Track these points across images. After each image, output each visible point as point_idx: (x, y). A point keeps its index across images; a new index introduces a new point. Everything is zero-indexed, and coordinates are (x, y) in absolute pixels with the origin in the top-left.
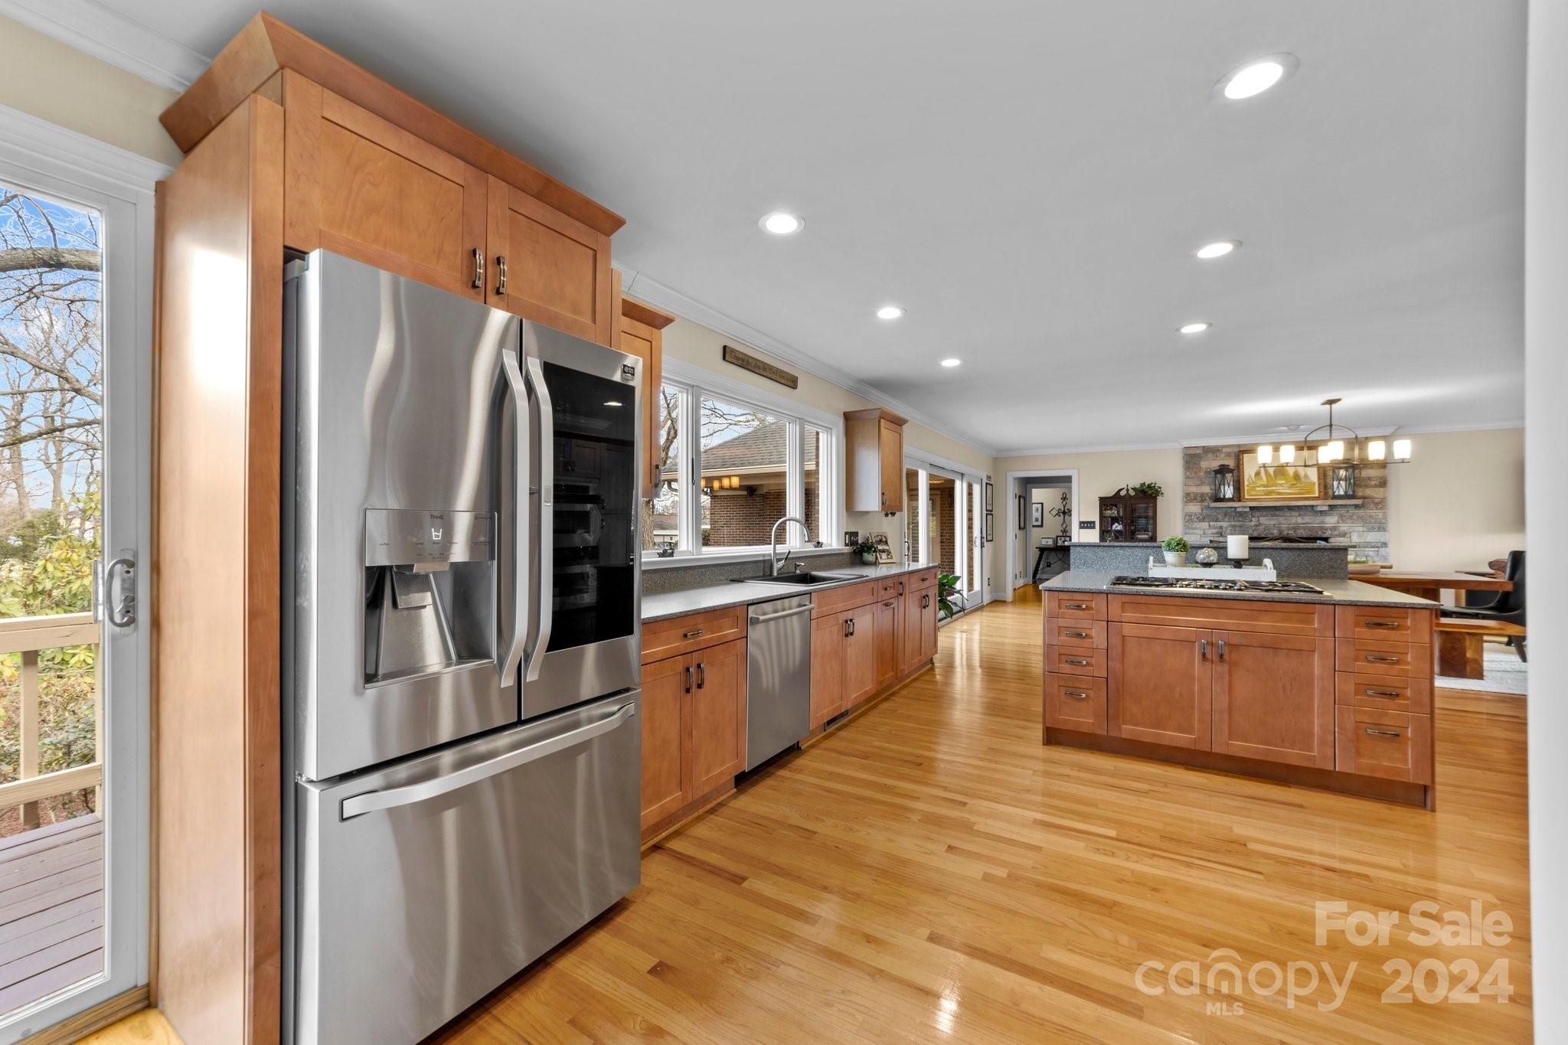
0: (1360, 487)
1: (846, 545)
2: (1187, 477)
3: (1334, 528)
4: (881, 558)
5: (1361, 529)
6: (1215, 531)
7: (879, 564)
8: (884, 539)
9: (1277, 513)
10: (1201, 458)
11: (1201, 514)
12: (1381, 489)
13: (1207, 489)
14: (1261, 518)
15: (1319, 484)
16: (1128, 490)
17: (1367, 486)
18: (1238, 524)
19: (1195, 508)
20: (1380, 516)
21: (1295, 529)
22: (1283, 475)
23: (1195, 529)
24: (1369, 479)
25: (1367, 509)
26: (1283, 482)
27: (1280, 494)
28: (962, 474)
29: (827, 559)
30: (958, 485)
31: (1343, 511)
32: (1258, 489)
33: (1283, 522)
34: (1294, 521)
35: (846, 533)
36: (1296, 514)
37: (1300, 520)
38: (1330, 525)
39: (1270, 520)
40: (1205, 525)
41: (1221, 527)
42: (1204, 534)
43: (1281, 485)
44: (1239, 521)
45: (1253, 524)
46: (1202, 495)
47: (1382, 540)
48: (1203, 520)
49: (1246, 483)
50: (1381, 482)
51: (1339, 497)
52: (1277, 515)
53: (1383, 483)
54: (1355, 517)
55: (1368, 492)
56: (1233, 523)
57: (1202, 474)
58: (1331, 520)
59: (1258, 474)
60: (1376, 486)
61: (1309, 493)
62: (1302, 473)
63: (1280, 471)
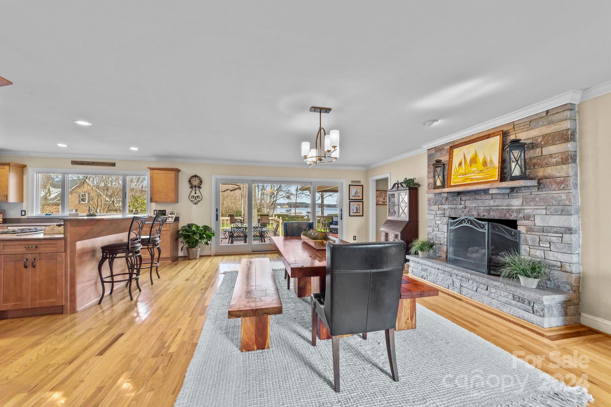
0: (542, 167)
3: (519, 211)
5: (544, 212)
6: (441, 212)
9: (477, 197)
11: (434, 199)
12: (564, 166)
13: (433, 180)
14: (466, 201)
15: (499, 168)
16: (398, 185)
17: (548, 165)
18: (453, 206)
19: (431, 195)
20: (564, 197)
21: (489, 211)
22: (476, 163)
23: (432, 210)
24: (551, 156)
25: (550, 190)
26: (475, 169)
27: (472, 179)
31: (526, 193)
32: (459, 177)
33: (481, 205)
34: (487, 204)
37: (492, 203)
38: (516, 208)
39: (473, 203)
40: (436, 207)
41: (444, 209)
42: (436, 214)
43: (474, 172)
45: (461, 206)
46: (432, 184)
47: (566, 225)
48: (435, 204)
49: (453, 173)
50: (562, 158)
52: (477, 199)
53: (566, 159)
54: (537, 199)
55: (549, 171)
56: (450, 206)
57: (432, 169)
58: (516, 202)
59: (460, 164)
60: (557, 164)
61: (491, 177)
62: (488, 160)
63: (474, 160)
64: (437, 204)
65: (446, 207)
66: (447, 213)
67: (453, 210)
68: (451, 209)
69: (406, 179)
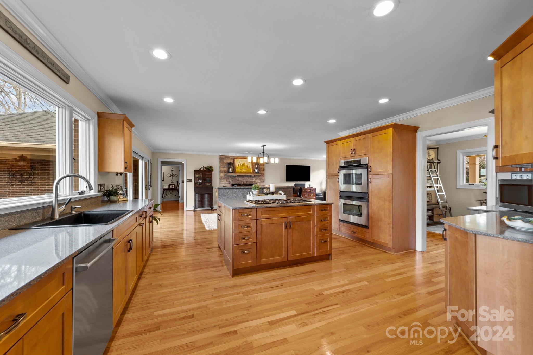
1: (99, 192)
2: (220, 165)
3: (255, 182)
4: (120, 198)
6: (228, 182)
7: (119, 201)
8: (120, 188)
9: (243, 177)
10: (224, 159)
11: (224, 177)
13: (226, 169)
15: (252, 169)
16: (203, 168)
17: (261, 170)
18: (234, 180)
19: (222, 175)
20: (263, 178)
21: (247, 182)
22: (244, 166)
23: (223, 182)
24: (261, 168)
25: (261, 176)
27: (244, 171)
28: (143, 157)
29: (89, 201)
30: (140, 162)
31: (257, 177)
32: (238, 170)
33: (244, 180)
34: (246, 179)
35: (99, 185)
36: (247, 177)
37: (248, 179)
40: (225, 180)
41: (229, 181)
43: (244, 169)
44: (234, 179)
45: (237, 180)
46: (225, 171)
48: (225, 179)
49: (236, 168)
51: (256, 173)
52: (243, 178)
53: (264, 170)
54: (259, 178)
55: (262, 172)
57: (224, 164)
58: (254, 179)
59: (239, 165)
60: (263, 170)
61: (250, 171)
62: (248, 166)
63: (244, 165)
64: (226, 179)
65: (230, 180)
66: (231, 183)
67: (234, 182)
68: (232, 181)
69: (208, 166)
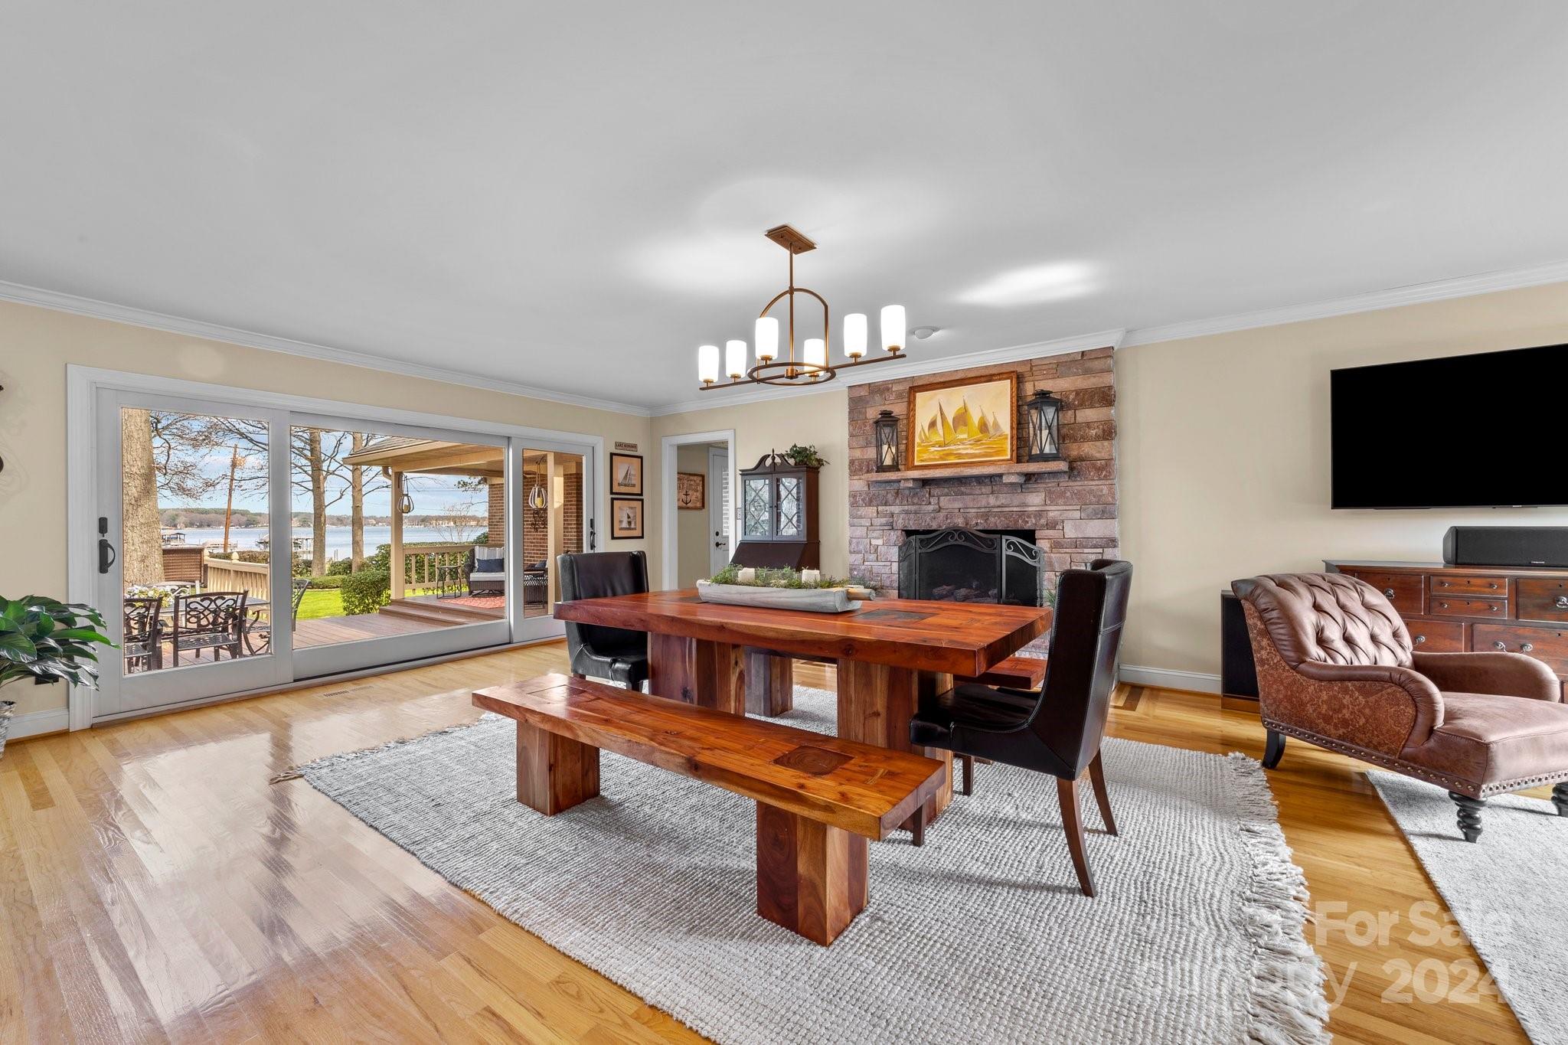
0: (1075, 441)
2: (851, 435)
3: (1039, 514)
5: (1077, 514)
6: (884, 520)
9: (963, 489)
10: (868, 402)
11: (867, 494)
12: (1106, 443)
13: (871, 453)
14: (942, 498)
15: (1012, 438)
16: (774, 458)
17: (1085, 439)
18: (913, 508)
19: (860, 485)
20: (1105, 491)
21: (986, 516)
22: (965, 424)
23: (861, 517)
24: (1088, 425)
25: (1086, 479)
26: (965, 436)
27: (959, 456)
31: (1051, 483)
32: (932, 449)
34: (984, 503)
36: (986, 489)
37: (992, 500)
38: (1034, 509)
39: (954, 500)
40: (871, 511)
41: (892, 514)
42: (872, 525)
43: (962, 441)
44: (914, 504)
45: (931, 508)
46: (869, 461)
47: (1107, 533)
48: (870, 504)
49: (917, 440)
50: (1104, 430)
52: (963, 494)
53: (1109, 432)
54: (1068, 494)
55: (1088, 449)
56: (906, 508)
57: (868, 428)
58: (1035, 500)
59: (933, 424)
60: (1097, 438)
61: (997, 453)
62: (990, 421)
63: (962, 419)
64: (875, 503)
65: (896, 509)
66: (900, 523)
67: (912, 516)
68: (907, 512)
69: (795, 446)
